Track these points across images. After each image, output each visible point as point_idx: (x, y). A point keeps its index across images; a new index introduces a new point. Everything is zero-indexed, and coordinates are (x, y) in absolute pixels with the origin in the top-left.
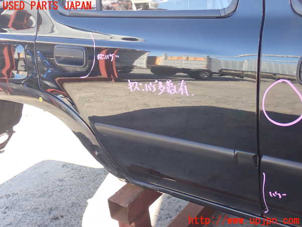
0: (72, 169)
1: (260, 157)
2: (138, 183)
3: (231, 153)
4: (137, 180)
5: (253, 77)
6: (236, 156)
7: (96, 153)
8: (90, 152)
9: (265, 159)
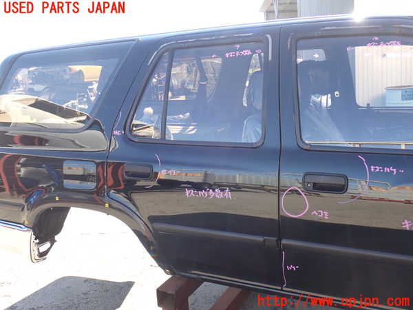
0: (95, 284)
1: (281, 240)
2: (183, 274)
3: (260, 239)
4: (182, 272)
5: (275, 190)
6: (264, 241)
7: (152, 248)
8: (145, 246)
9: (284, 242)
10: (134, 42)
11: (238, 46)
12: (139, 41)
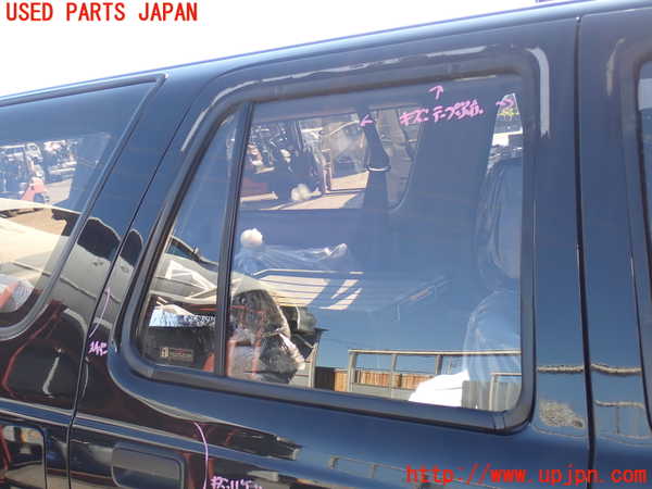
10: (152, 85)
11: (440, 89)
12: (164, 79)
